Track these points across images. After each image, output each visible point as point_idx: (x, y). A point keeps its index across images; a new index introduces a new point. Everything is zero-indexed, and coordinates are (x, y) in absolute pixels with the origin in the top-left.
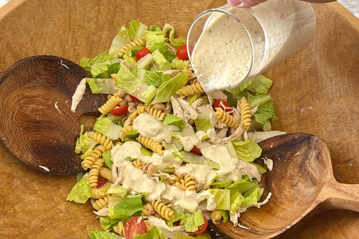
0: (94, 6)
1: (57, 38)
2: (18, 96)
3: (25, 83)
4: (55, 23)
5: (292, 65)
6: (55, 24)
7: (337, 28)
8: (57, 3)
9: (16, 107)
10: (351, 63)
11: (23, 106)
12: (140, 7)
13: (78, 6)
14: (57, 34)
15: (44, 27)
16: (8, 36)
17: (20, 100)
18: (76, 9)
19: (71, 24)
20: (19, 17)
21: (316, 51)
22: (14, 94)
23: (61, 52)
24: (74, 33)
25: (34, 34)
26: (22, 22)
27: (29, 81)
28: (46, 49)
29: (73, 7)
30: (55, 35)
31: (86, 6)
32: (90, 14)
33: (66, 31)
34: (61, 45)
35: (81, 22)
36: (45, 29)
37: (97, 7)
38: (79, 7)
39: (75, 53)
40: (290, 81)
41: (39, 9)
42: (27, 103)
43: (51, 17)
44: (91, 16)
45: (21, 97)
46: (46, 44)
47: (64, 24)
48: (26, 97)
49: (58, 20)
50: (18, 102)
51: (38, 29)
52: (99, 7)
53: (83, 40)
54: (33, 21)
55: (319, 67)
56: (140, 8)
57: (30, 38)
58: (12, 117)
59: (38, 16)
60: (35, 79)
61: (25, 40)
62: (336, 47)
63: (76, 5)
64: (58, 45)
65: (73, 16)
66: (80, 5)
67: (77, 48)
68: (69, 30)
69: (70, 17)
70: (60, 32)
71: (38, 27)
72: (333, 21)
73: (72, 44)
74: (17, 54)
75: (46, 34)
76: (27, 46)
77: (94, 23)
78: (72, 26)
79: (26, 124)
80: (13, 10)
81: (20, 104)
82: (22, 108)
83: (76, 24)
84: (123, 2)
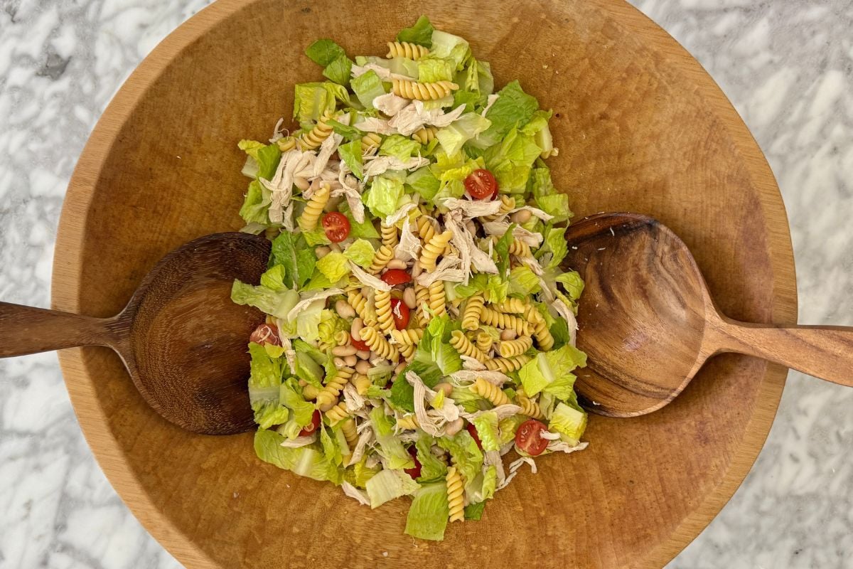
0: (291, 45)
1: (232, 107)
2: (167, 316)
3: (173, 292)
4: (226, 83)
5: (628, 165)
6: (225, 86)
7: (713, 140)
8: (226, 52)
9: (166, 336)
10: (722, 203)
11: (177, 330)
12: (375, 37)
13: (263, 48)
14: (232, 102)
15: (208, 96)
16: (150, 132)
17: (170, 322)
18: (260, 54)
19: (254, 79)
20: (163, 94)
21: (670, 159)
22: (160, 317)
23: (243, 128)
24: (260, 93)
25: (193, 112)
26: (169, 102)
27: (180, 286)
28: (216, 130)
29: (255, 51)
30: (229, 103)
31: (278, 46)
32: (286, 57)
33: (247, 93)
34: (240, 117)
35: (271, 73)
36: (209, 99)
37: (298, 45)
38: (266, 50)
39: (265, 126)
40: (622, 190)
41: (195, 69)
42: (184, 321)
43: (218, 77)
44: (288, 59)
45: (171, 315)
46: (215, 122)
47: (241, 83)
48: (180, 313)
49: (230, 78)
50: (167, 326)
51: (198, 102)
52: (301, 43)
53: (277, 100)
54: (187, 93)
55: (671, 184)
56: (375, 39)
57: (186, 122)
58: (163, 356)
59: (194, 82)
60: (190, 278)
61: (179, 126)
62: (704, 168)
63: (259, 47)
64: (235, 118)
65: (256, 66)
66: (266, 46)
67: (268, 116)
68: (252, 89)
69: (251, 69)
70: (237, 97)
71: (197, 100)
72: (708, 126)
73: (259, 111)
74: (171, 156)
75: (213, 106)
76: (184, 135)
77: (294, 70)
78: (255, 83)
79: (186, 357)
80: (151, 86)
81: (172, 328)
82: (175, 333)
83: (262, 78)
84: (343, 32)
